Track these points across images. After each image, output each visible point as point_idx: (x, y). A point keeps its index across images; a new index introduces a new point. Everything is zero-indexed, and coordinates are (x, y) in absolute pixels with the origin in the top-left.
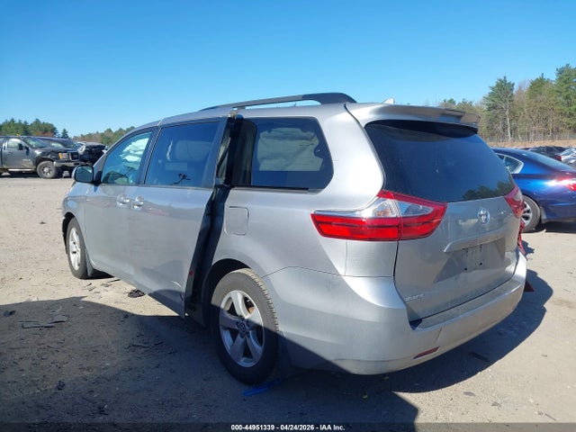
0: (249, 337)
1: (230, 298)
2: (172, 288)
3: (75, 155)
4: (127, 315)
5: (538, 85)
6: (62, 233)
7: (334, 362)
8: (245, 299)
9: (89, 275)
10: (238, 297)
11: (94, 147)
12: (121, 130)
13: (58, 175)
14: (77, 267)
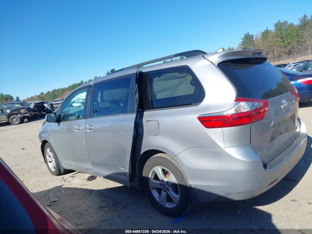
0: (169, 191)
1: (154, 171)
2: (118, 171)
3: (29, 109)
4: (91, 191)
5: (266, 34)
6: (41, 152)
7: (225, 196)
8: (163, 170)
9: (62, 173)
10: (159, 170)
11: (39, 103)
12: (49, 92)
13: (22, 122)
14: (53, 170)
